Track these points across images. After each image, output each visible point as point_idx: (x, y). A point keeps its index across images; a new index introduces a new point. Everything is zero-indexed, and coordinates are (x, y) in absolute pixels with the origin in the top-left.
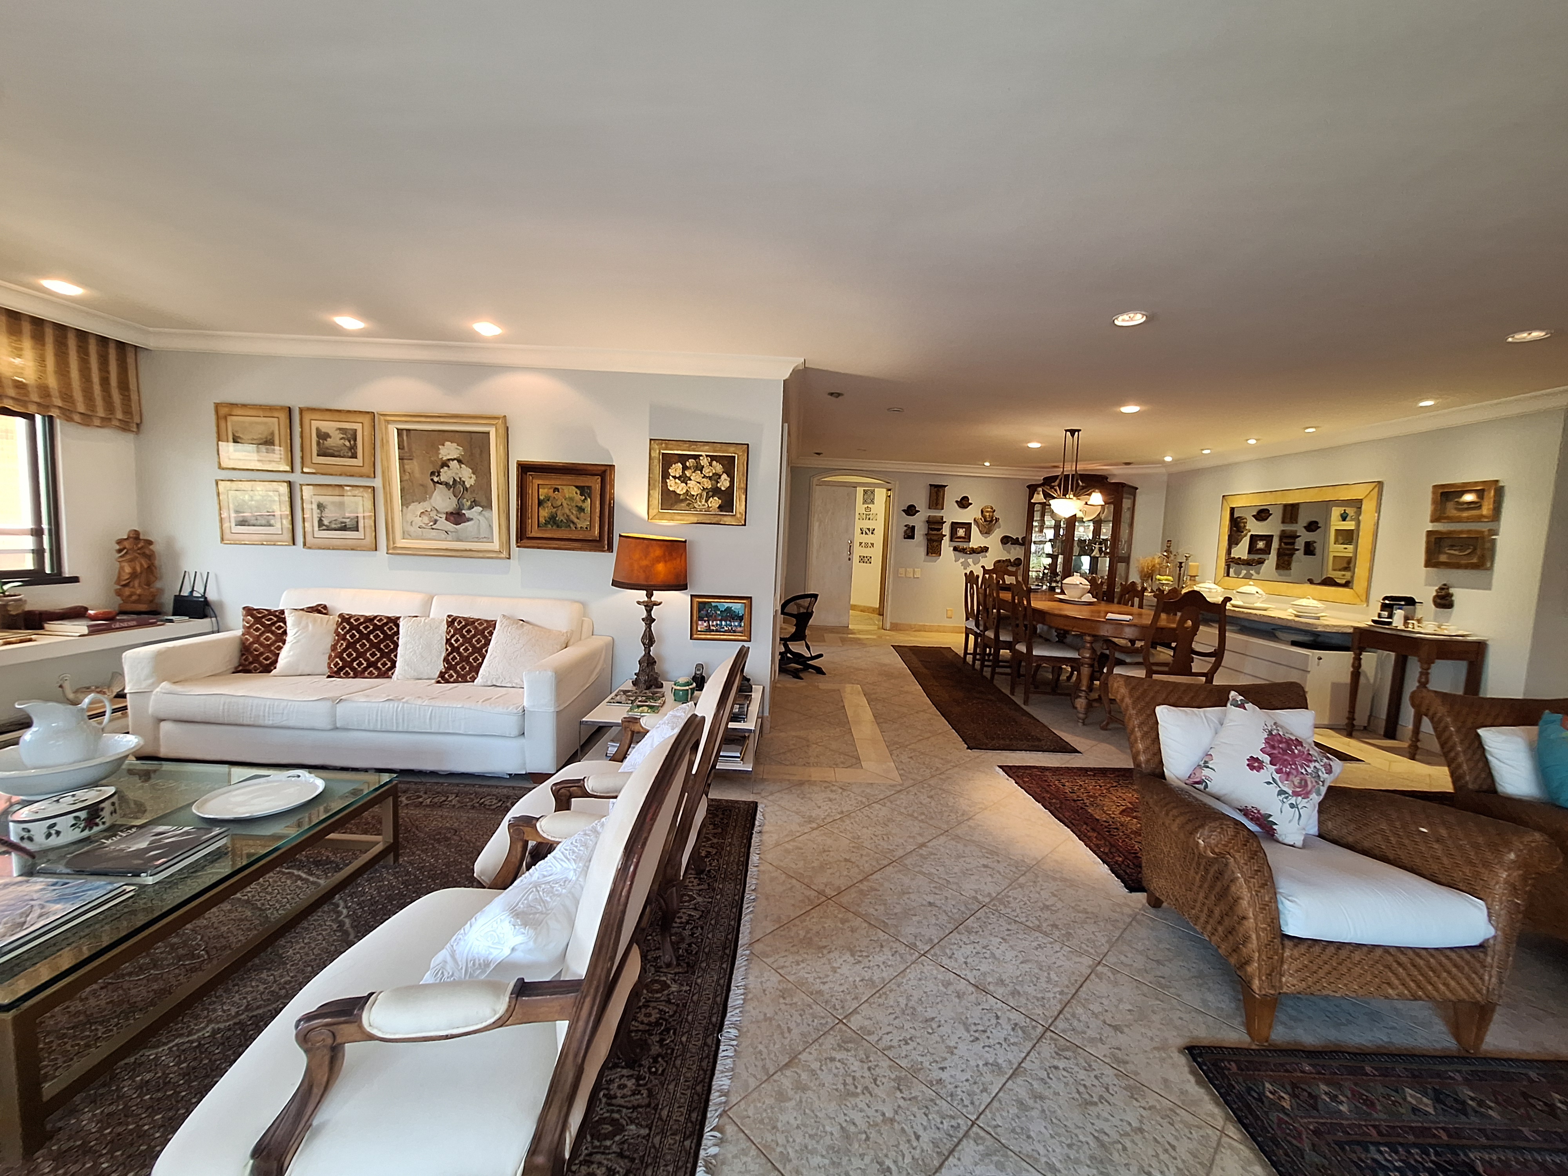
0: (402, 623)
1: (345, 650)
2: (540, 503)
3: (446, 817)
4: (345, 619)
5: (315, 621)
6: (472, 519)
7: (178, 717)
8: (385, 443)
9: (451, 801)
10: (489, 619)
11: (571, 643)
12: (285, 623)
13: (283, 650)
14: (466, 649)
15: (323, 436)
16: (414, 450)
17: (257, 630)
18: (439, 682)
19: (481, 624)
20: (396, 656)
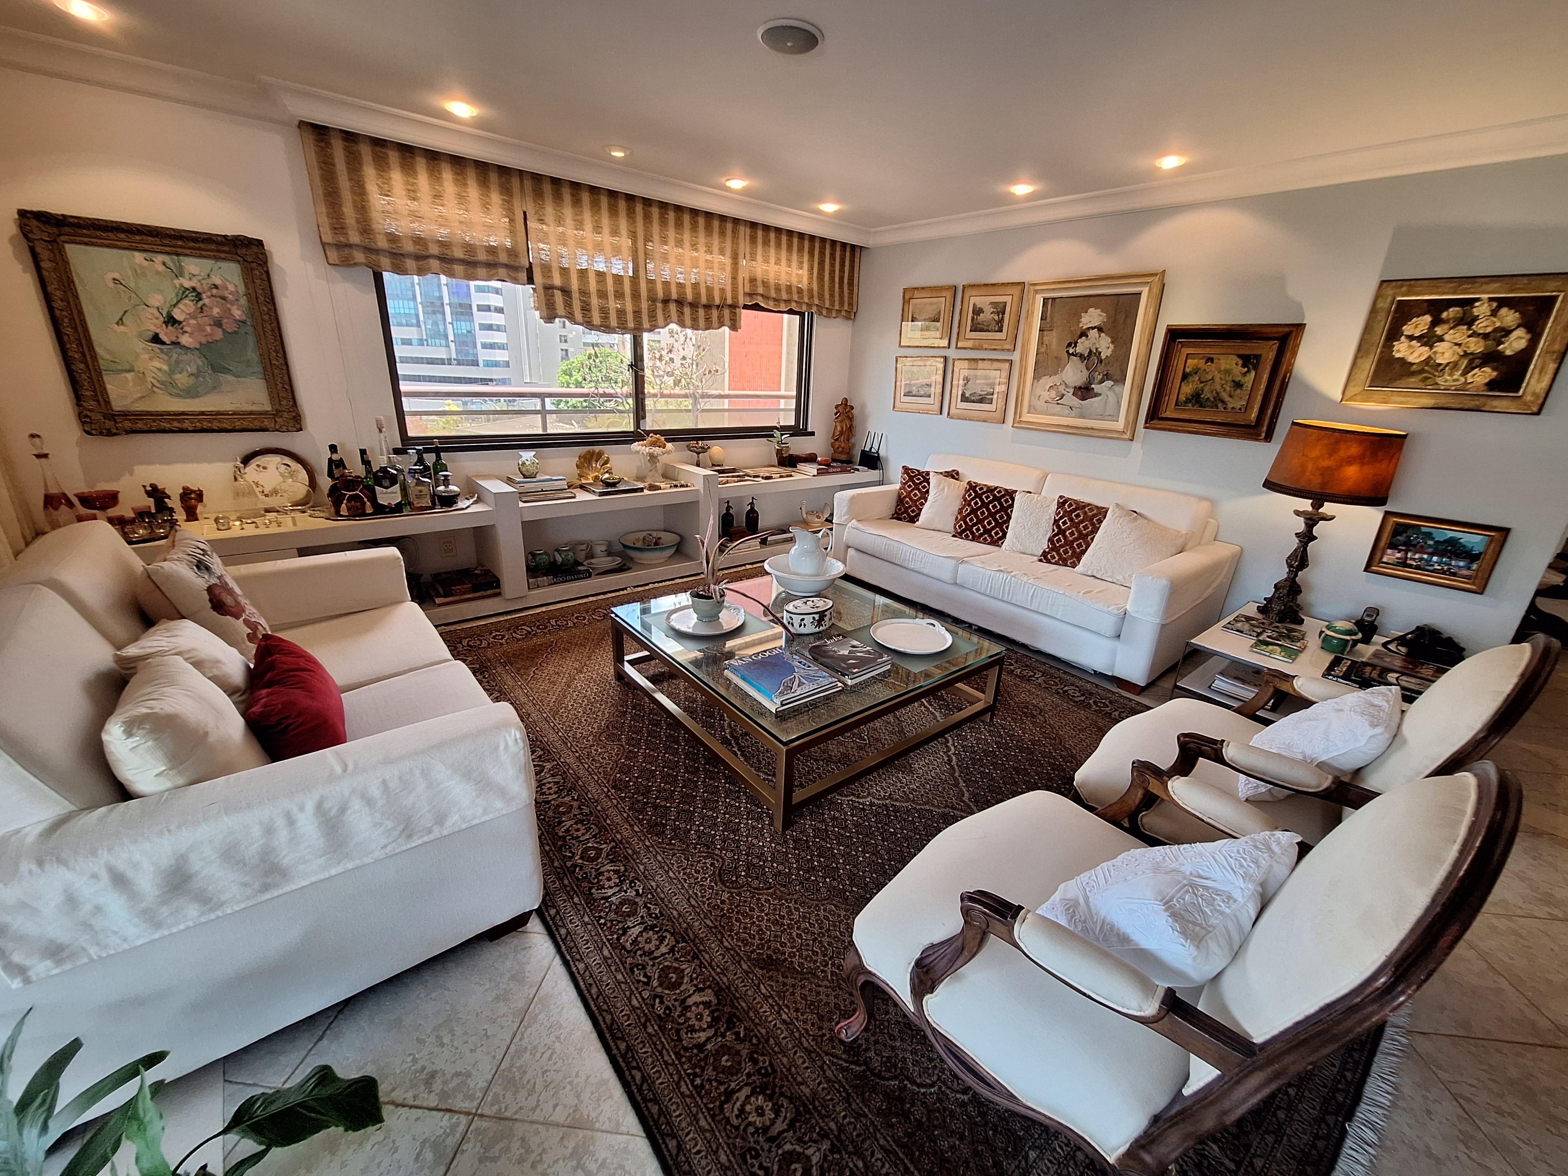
0: (1017, 497)
1: (968, 515)
2: (1185, 377)
3: (1033, 693)
4: (972, 487)
5: (949, 485)
6: (1100, 394)
7: (858, 547)
8: (1031, 314)
9: (1037, 678)
10: (1100, 505)
11: (1188, 547)
12: (929, 484)
13: (925, 506)
14: (1072, 534)
15: (978, 311)
16: (1055, 319)
17: (910, 486)
18: (1041, 560)
19: (1091, 510)
20: (1007, 528)
